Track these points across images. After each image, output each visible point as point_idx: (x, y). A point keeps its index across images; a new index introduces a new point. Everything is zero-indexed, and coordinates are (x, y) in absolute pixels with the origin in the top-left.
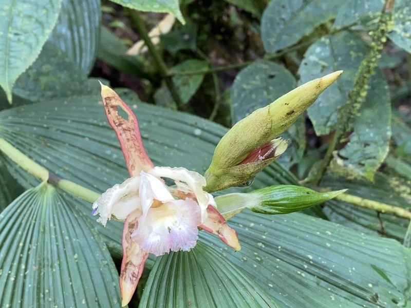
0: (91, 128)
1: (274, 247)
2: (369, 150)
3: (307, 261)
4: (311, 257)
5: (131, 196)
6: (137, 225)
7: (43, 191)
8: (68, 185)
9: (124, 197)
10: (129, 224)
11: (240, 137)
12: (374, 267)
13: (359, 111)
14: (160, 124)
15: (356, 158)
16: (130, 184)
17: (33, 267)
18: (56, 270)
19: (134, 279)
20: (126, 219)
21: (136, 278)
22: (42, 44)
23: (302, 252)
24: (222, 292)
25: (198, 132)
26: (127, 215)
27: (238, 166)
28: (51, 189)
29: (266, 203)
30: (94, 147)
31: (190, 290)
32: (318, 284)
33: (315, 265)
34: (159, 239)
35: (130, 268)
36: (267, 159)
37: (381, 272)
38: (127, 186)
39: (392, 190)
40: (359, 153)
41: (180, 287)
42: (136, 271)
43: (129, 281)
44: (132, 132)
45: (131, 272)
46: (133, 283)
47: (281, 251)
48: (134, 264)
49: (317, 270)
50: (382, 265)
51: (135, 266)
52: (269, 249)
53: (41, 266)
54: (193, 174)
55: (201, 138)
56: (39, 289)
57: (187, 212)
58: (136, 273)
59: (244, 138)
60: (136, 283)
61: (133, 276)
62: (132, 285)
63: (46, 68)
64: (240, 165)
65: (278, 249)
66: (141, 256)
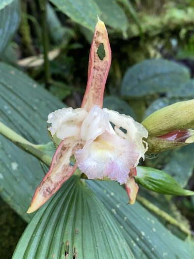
1: (122, 216)
3: (140, 236)
4: (143, 234)
5: (74, 124)
6: (67, 150)
9: (71, 122)
10: (63, 146)
11: (177, 114)
16: (79, 113)
19: (48, 193)
20: (63, 141)
21: (50, 193)
23: (139, 228)
24: (102, 232)
26: (65, 137)
27: (157, 138)
29: (148, 179)
31: (79, 222)
32: (141, 256)
33: (144, 241)
34: (96, 166)
35: (47, 182)
36: (180, 141)
38: (77, 113)
41: (71, 216)
42: (52, 187)
43: (42, 193)
44: (100, 72)
45: (48, 186)
46: (45, 196)
47: (126, 222)
48: (53, 180)
49: (143, 245)
51: (52, 182)
52: (118, 217)
54: (137, 125)
57: (125, 152)
58: (51, 188)
59: (179, 116)
60: (48, 197)
61: (47, 190)
62: (44, 198)
64: (159, 138)
65: (124, 219)
66: (61, 176)
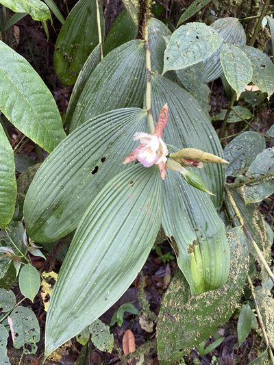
0: (180, 105)
2: (255, 195)
3: (188, 202)
6: (142, 148)
7: (143, 112)
8: (151, 117)
10: (141, 146)
12: (206, 223)
13: (266, 181)
14: (202, 123)
15: (249, 193)
17: (121, 131)
18: (126, 137)
22: (188, 66)
23: (189, 199)
25: (211, 137)
27: (184, 159)
28: (146, 113)
29: (187, 177)
30: (175, 112)
31: (143, 176)
32: (185, 210)
33: (190, 205)
36: (194, 165)
37: (207, 227)
39: (252, 214)
40: (251, 193)
47: (184, 193)
49: (188, 207)
50: (209, 225)
52: (181, 189)
53: (124, 132)
55: (210, 140)
56: (118, 138)
63: (193, 69)
